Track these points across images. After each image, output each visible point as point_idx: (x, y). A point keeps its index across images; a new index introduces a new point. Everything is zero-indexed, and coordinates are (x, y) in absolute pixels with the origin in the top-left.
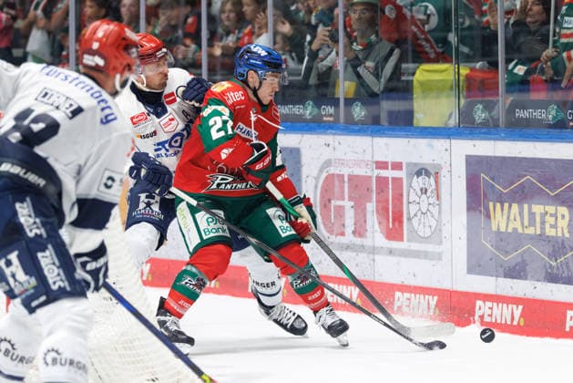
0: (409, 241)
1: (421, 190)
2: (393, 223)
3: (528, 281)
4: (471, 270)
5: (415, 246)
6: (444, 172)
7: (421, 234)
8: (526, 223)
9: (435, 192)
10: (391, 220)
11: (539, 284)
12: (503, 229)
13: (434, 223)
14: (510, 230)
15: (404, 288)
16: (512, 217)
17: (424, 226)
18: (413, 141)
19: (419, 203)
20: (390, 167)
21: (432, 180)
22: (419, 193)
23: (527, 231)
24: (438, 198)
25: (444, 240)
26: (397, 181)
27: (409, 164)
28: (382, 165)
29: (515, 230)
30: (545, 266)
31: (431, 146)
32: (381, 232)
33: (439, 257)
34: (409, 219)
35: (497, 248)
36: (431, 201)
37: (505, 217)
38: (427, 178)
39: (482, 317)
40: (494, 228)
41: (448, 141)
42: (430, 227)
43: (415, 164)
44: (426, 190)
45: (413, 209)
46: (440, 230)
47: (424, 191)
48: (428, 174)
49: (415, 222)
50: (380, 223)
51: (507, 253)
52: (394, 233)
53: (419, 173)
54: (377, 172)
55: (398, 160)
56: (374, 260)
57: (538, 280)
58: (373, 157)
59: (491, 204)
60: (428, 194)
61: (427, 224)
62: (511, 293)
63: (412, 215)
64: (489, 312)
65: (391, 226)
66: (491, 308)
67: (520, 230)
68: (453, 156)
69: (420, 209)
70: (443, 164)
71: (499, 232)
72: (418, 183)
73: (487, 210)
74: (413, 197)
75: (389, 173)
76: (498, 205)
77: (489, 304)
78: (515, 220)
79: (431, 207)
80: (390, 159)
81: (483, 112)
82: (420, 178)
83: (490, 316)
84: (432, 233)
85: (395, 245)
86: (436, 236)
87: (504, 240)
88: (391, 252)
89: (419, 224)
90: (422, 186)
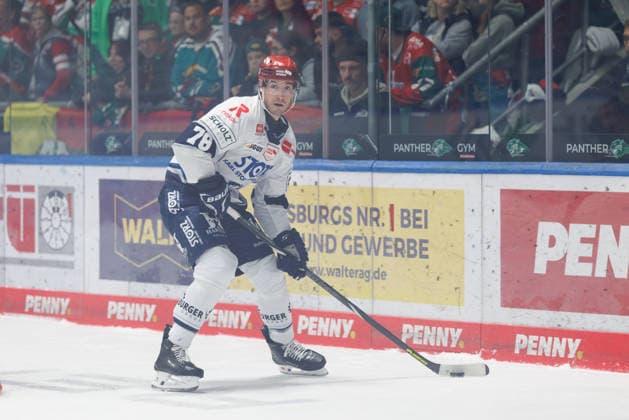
0: (40, 251)
1: (54, 209)
2: (25, 237)
3: (161, 285)
4: (103, 276)
5: (47, 257)
6: (76, 194)
7: (53, 246)
8: (160, 235)
9: (67, 211)
10: (22, 234)
11: (172, 287)
12: (136, 241)
13: (66, 237)
14: (143, 242)
15: (34, 292)
16: (145, 231)
17: (56, 239)
18: (46, 167)
19: (50, 220)
20: (21, 189)
21: (65, 201)
22: (51, 211)
23: (159, 243)
24: (71, 214)
25: (75, 250)
26: (29, 204)
28: (14, 188)
29: (148, 242)
30: (178, 272)
31: (64, 172)
32: (13, 245)
33: (70, 265)
34: (41, 234)
36: (63, 218)
37: (139, 231)
38: (59, 199)
39: (114, 316)
40: (127, 240)
41: (81, 167)
42: (62, 240)
43: (48, 187)
44: (58, 209)
45: (45, 225)
46: (73, 243)
47: (56, 210)
48: (60, 195)
49: (47, 236)
50: (11, 237)
51: (140, 262)
52: (26, 245)
53: (51, 195)
54: (8, 194)
55: (29, 183)
56: (4, 269)
57: (171, 283)
58: (4, 180)
59: (124, 220)
60: (61, 211)
61: (59, 238)
62: (144, 295)
63: (44, 229)
64: (122, 311)
65: (22, 239)
66: (124, 308)
67: (153, 241)
68: (86, 180)
69: (52, 226)
70: (76, 187)
71: (132, 244)
72: (49, 203)
73: (120, 225)
74: (45, 214)
75: (21, 195)
76: (132, 221)
77: (121, 304)
78: (148, 233)
79: (63, 224)
80: (22, 183)
81: (115, 142)
82: (52, 199)
83: (123, 314)
84: (65, 245)
85: (25, 255)
86: (68, 247)
88: (22, 262)
89: (51, 238)
90: (53, 205)
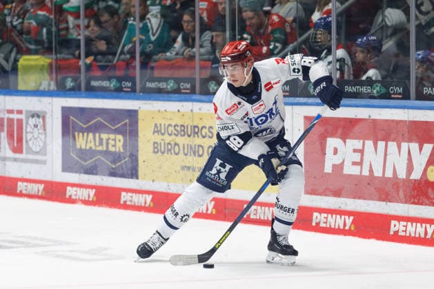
1: (34, 125)
3: (98, 177)
4: (64, 170)
6: (48, 116)
7: (34, 150)
9: (42, 127)
11: (105, 178)
12: (83, 147)
13: (42, 144)
14: (88, 148)
15: (23, 180)
16: (89, 141)
17: (36, 145)
19: (32, 133)
20: (15, 112)
21: (41, 120)
22: (33, 127)
24: (45, 130)
25: (47, 153)
26: (20, 121)
27: (27, 111)
29: (91, 148)
30: (109, 168)
31: (40, 101)
34: (27, 142)
35: (80, 158)
36: (40, 131)
38: (38, 119)
39: (70, 196)
40: (78, 147)
41: (50, 98)
42: (40, 146)
44: (37, 126)
45: (29, 136)
47: (36, 126)
48: (38, 116)
49: (30, 143)
53: (33, 116)
55: (20, 108)
56: (5, 164)
58: (5, 106)
60: (39, 127)
61: (38, 145)
62: (88, 183)
63: (28, 139)
64: (75, 193)
66: (76, 191)
67: (94, 148)
68: (54, 107)
69: (33, 136)
70: (47, 111)
71: (81, 149)
72: (32, 121)
73: (74, 137)
74: (29, 129)
75: (15, 116)
77: (75, 189)
78: (91, 142)
79: (40, 135)
80: (16, 108)
81: (71, 82)
82: (34, 119)
83: (76, 195)
84: (41, 150)
85: (18, 156)
87: (84, 154)
88: (16, 160)
89: (33, 144)
90: (34, 123)
